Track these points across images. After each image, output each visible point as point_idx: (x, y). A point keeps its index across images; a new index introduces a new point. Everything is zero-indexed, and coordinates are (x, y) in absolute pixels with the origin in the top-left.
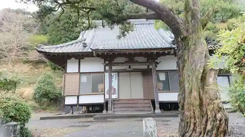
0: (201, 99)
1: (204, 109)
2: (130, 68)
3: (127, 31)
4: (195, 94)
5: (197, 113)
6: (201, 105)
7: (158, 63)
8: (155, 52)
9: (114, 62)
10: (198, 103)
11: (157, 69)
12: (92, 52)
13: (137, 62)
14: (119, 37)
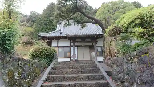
0: (110, 50)
1: (111, 53)
2: (83, 44)
3: (84, 27)
4: (108, 48)
5: (108, 54)
6: (110, 52)
7: (97, 42)
8: (96, 36)
9: (76, 41)
10: (109, 51)
11: (97, 45)
12: (66, 36)
13: (87, 41)
14: (80, 29)
